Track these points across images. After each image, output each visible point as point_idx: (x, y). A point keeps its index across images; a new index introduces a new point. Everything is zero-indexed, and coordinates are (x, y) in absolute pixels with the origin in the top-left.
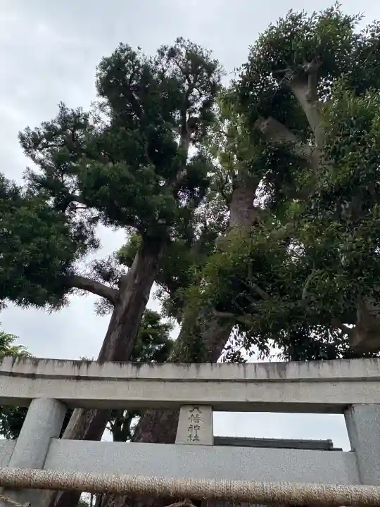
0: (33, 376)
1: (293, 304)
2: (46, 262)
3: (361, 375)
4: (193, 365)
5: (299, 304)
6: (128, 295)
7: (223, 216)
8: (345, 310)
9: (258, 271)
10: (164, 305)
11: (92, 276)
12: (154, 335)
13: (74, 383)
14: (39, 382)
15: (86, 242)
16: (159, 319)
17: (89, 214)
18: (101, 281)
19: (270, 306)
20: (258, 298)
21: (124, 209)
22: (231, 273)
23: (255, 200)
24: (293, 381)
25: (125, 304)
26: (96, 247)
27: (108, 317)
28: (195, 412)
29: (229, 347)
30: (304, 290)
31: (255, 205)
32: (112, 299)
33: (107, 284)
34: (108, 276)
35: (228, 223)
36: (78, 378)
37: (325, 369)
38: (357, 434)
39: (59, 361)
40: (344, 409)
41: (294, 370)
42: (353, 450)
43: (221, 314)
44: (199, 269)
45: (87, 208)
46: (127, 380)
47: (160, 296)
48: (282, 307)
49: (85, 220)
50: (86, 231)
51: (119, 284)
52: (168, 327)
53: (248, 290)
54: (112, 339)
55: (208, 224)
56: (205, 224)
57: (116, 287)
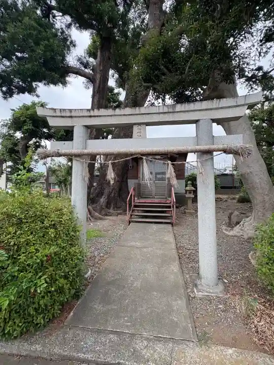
0: (71, 117)
1: (180, 77)
2: (53, 58)
3: (205, 108)
4: (137, 108)
5: (184, 76)
6: (98, 76)
7: (144, 19)
8: (204, 78)
9: (164, 58)
10: (116, 81)
11: (78, 66)
12: (113, 98)
13: (89, 119)
14: (75, 119)
15: (68, 43)
16: (114, 90)
17: (65, 21)
18: (83, 68)
19: (170, 79)
20: (164, 74)
21: (86, 16)
22: (151, 60)
23: (164, 5)
24: (178, 112)
25: (98, 82)
26: (74, 46)
27: (91, 90)
28: (139, 127)
29: (149, 101)
30: (187, 68)
31: (164, 8)
32: (91, 79)
33: (86, 70)
34: (86, 65)
35: (147, 24)
36: (90, 116)
37: (192, 106)
38: (199, 130)
39: (80, 110)
40: (196, 122)
41: (179, 107)
42: (197, 136)
43: (146, 84)
44: (134, 58)
45: (63, 16)
46: (111, 116)
47: (113, 76)
48: (175, 78)
49: (64, 26)
50: (66, 35)
51: (93, 70)
52: (118, 94)
53: (160, 70)
54: (95, 101)
55: (135, 25)
56: (134, 26)
57: (91, 72)
